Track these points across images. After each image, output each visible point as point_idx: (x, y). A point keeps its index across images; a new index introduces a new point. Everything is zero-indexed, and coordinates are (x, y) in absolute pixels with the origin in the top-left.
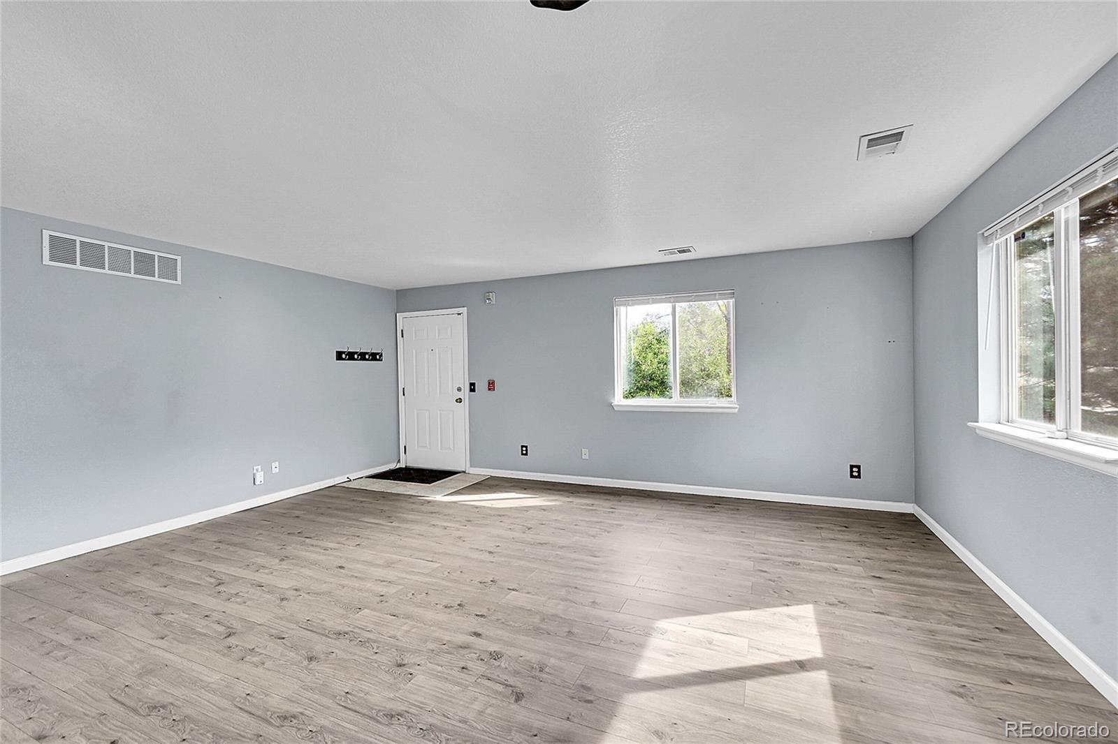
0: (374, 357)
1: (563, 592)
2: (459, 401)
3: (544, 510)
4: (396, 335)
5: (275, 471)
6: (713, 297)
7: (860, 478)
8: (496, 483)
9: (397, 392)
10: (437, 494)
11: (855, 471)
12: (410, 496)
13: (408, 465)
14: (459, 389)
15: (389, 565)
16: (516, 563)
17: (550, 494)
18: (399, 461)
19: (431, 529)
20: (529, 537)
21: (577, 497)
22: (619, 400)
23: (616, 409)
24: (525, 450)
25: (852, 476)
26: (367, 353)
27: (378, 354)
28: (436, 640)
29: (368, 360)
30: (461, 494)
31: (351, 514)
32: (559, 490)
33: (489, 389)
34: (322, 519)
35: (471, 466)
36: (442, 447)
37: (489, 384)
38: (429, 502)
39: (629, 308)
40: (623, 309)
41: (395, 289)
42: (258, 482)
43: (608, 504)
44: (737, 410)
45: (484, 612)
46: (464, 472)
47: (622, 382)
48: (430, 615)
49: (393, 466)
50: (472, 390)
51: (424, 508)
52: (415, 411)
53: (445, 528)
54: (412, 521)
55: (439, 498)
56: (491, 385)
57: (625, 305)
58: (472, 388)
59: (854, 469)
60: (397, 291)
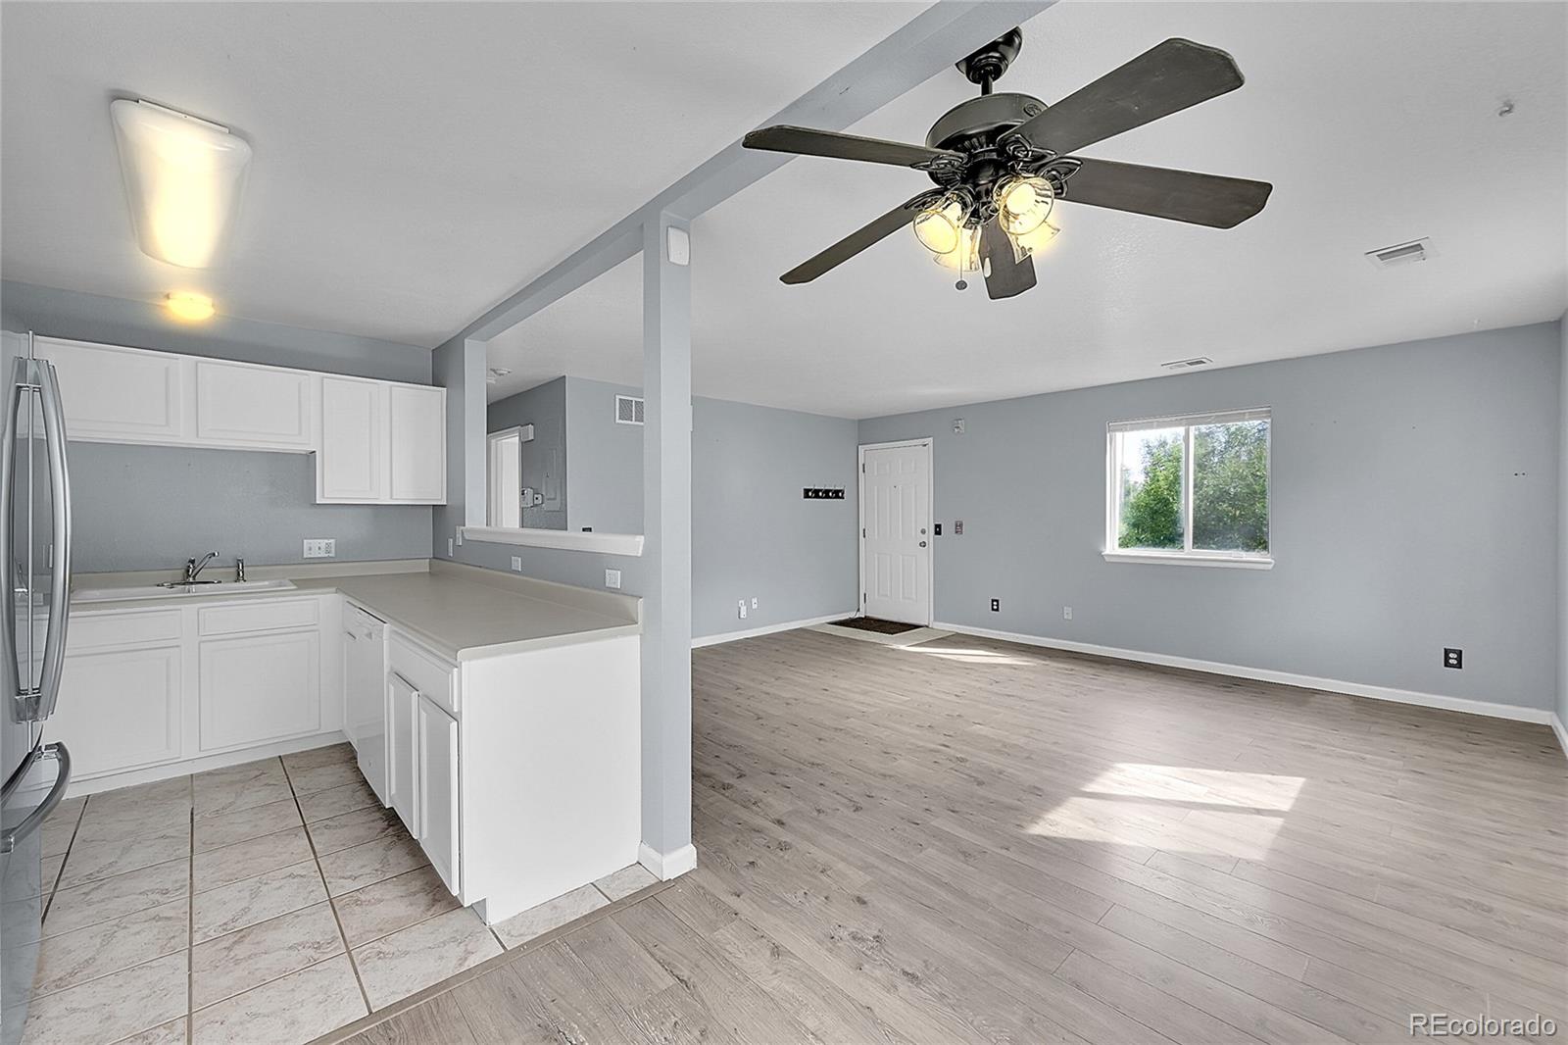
0: (837, 494)
1: (1027, 731)
2: (923, 544)
3: (1015, 669)
4: (857, 469)
5: (755, 606)
6: (1242, 416)
7: (1461, 667)
8: (963, 639)
9: (858, 533)
10: (901, 644)
11: (1453, 659)
12: (875, 643)
13: (868, 615)
14: (923, 532)
15: (865, 693)
16: (981, 706)
17: (1022, 655)
18: (859, 610)
19: (899, 672)
20: (995, 688)
21: (1054, 661)
22: (1112, 547)
23: (1107, 559)
24: (995, 605)
25: (1447, 664)
26: (821, 490)
27: (840, 491)
28: (912, 744)
29: (821, 497)
30: (924, 646)
31: (822, 654)
32: (1034, 653)
33: (957, 532)
34: (796, 653)
35: (935, 620)
36: (904, 598)
37: (957, 526)
38: (893, 650)
39: (1126, 433)
40: (1119, 435)
41: (856, 418)
42: (742, 616)
43: (1091, 671)
44: (1271, 566)
45: (951, 733)
46: (927, 627)
47: (1115, 526)
48: (905, 729)
49: (853, 615)
50: (938, 533)
51: (889, 655)
52: (876, 556)
53: (912, 672)
54: (880, 664)
55: (903, 647)
56: (959, 528)
57: (1121, 430)
58: (938, 530)
59: (1451, 655)
60: (860, 421)
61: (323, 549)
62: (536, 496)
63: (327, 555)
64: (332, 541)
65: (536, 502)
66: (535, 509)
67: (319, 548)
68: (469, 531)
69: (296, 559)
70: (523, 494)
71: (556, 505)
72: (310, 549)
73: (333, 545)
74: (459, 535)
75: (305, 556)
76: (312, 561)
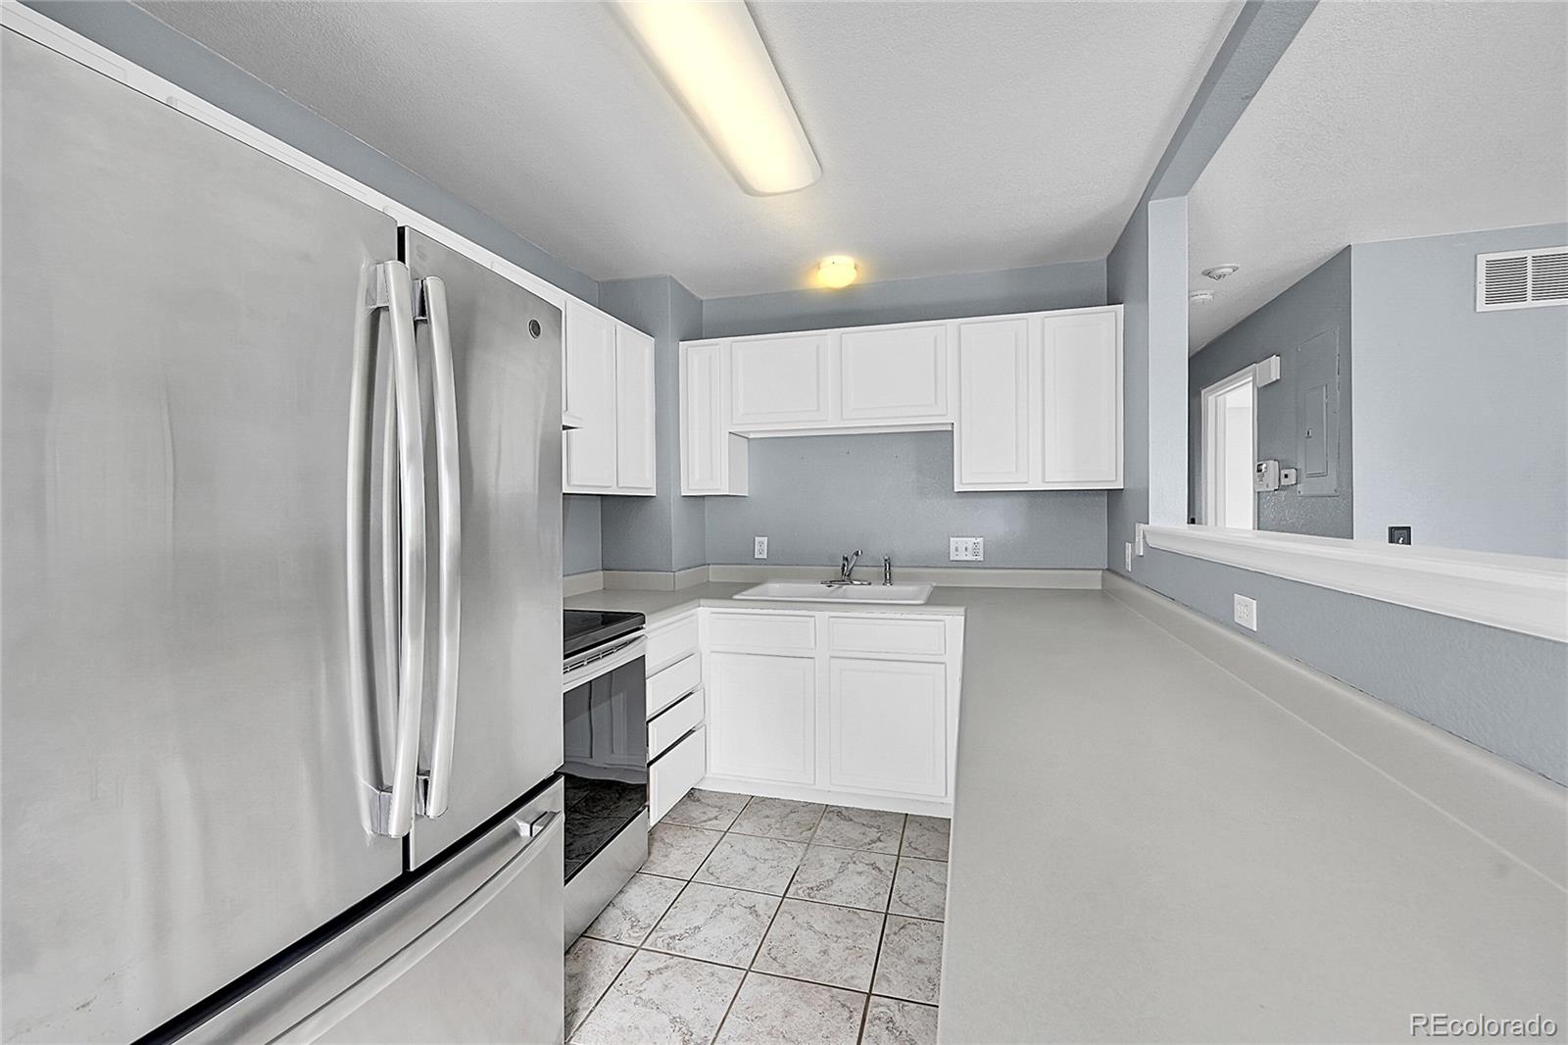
61: (970, 548)
62: (1283, 472)
63: (974, 558)
64: (980, 540)
65: (1284, 482)
66: (1283, 493)
67: (966, 549)
68: (1156, 533)
69: (942, 561)
70: (1259, 471)
71: (1328, 485)
72: (957, 550)
73: (981, 547)
74: (1139, 539)
75: (951, 559)
76: (958, 564)
